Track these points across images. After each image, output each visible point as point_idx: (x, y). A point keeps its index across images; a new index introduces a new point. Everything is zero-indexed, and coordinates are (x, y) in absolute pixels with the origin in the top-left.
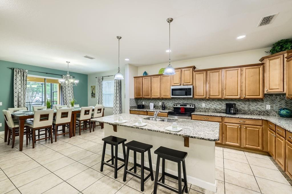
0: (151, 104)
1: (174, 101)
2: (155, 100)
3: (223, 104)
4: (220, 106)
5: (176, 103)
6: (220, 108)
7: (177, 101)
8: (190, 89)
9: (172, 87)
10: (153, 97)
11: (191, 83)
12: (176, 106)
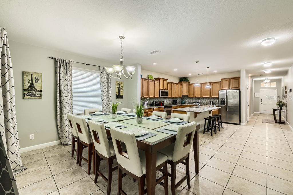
2: (147, 100)
4: (171, 101)
8: (168, 92)
9: (161, 90)
10: (150, 97)
11: (167, 89)
12: (157, 103)
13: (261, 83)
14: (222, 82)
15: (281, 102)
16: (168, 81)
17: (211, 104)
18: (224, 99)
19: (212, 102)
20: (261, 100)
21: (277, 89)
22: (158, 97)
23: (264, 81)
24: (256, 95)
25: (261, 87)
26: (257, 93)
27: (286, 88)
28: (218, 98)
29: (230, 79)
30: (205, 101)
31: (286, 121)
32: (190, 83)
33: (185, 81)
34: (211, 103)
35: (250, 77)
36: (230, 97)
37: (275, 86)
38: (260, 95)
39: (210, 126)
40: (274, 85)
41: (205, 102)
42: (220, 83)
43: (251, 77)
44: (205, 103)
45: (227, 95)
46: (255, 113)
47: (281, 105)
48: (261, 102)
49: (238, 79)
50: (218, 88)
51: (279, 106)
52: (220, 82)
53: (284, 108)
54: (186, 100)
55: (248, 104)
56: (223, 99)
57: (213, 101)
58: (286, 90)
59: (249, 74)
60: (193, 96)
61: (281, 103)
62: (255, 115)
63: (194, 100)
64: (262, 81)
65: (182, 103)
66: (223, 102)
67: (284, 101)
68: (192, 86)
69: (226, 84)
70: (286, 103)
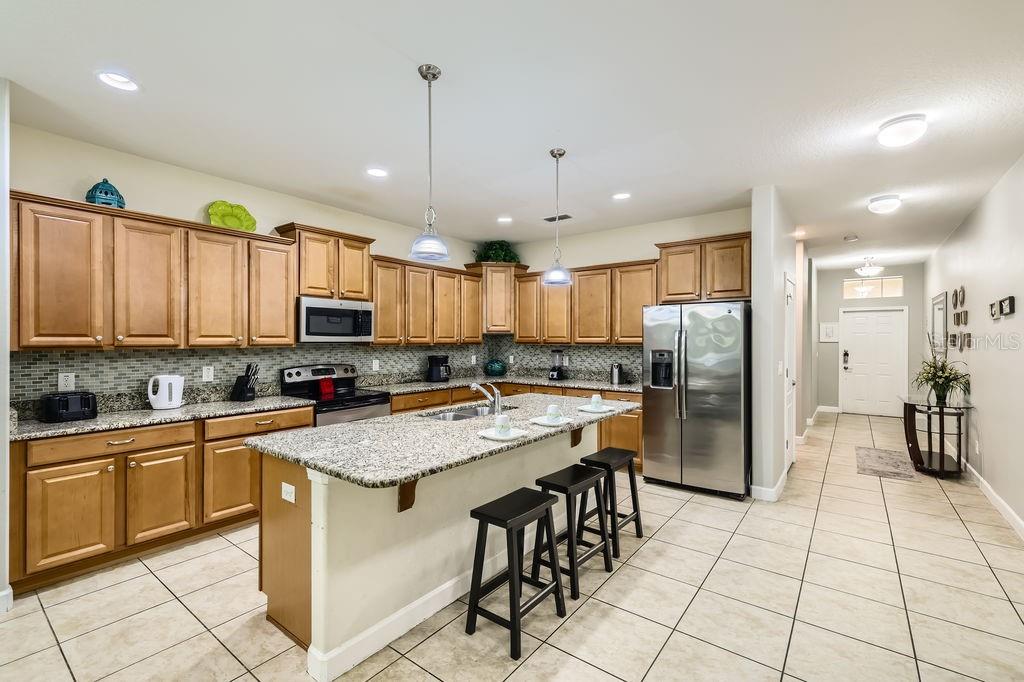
0: (164, 379)
1: (279, 359)
2: (172, 359)
3: (415, 360)
4: (410, 366)
5: (288, 363)
6: (410, 370)
7: (294, 357)
8: (368, 313)
9: (306, 302)
10: (196, 340)
11: (365, 294)
12: (295, 379)
13: (847, 283)
14: (667, 261)
15: (943, 368)
16: (374, 249)
17: (616, 379)
18: (670, 353)
19: (620, 367)
20: (846, 354)
21: (906, 308)
22: (290, 340)
23: (857, 271)
24: (825, 331)
25: (847, 296)
26: (829, 325)
27: (959, 297)
28: (640, 347)
29: (701, 243)
30: (589, 360)
31: (963, 460)
32: (528, 271)
33: (496, 259)
34: (616, 371)
35: (800, 248)
36: (700, 342)
37: (899, 293)
38: (842, 331)
39: (545, 540)
40: (895, 288)
41: (594, 369)
42: (654, 266)
43: (808, 245)
44: (591, 373)
45: (681, 332)
46: (821, 409)
47: (941, 380)
48: (845, 361)
49: (740, 242)
50: (648, 294)
51: (933, 387)
52: (656, 261)
53: (955, 398)
54: (511, 358)
55: (793, 376)
56: (661, 353)
57: (624, 362)
58: (959, 309)
59: (794, 230)
60: (534, 333)
61: (940, 373)
62: (822, 421)
63: (544, 359)
64: (849, 272)
65: (488, 373)
66: (662, 369)
67: (957, 361)
68: (533, 287)
69: (682, 273)
70: (961, 369)
